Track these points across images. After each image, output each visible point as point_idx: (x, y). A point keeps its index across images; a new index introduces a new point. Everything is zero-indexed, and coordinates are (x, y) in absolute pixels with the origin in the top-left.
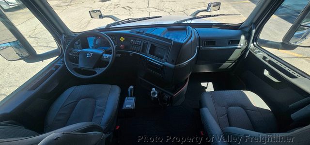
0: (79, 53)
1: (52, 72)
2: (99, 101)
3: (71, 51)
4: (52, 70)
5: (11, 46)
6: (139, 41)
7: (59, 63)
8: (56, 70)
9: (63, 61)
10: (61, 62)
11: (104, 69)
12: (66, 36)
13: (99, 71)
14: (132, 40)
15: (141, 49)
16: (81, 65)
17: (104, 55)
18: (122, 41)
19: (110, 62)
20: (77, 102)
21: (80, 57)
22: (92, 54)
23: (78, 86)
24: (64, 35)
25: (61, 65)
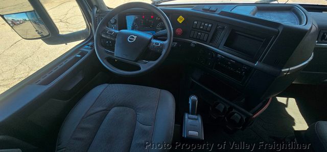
0: (116, 34)
1: (77, 59)
2: (141, 115)
3: (105, 32)
4: (76, 57)
5: (30, 20)
6: (209, 24)
7: (87, 48)
8: (81, 58)
9: (92, 46)
10: (90, 48)
11: (153, 63)
12: (98, 11)
13: (146, 66)
14: (196, 22)
15: (210, 38)
16: (118, 53)
17: (154, 41)
18: (181, 22)
19: (164, 52)
20: (107, 111)
21: (118, 41)
22: (135, 37)
23: (110, 85)
24: (96, 9)
25: (89, 51)
